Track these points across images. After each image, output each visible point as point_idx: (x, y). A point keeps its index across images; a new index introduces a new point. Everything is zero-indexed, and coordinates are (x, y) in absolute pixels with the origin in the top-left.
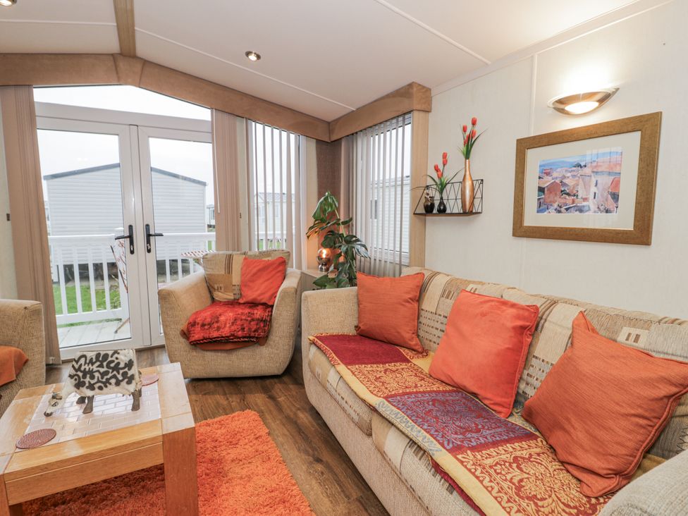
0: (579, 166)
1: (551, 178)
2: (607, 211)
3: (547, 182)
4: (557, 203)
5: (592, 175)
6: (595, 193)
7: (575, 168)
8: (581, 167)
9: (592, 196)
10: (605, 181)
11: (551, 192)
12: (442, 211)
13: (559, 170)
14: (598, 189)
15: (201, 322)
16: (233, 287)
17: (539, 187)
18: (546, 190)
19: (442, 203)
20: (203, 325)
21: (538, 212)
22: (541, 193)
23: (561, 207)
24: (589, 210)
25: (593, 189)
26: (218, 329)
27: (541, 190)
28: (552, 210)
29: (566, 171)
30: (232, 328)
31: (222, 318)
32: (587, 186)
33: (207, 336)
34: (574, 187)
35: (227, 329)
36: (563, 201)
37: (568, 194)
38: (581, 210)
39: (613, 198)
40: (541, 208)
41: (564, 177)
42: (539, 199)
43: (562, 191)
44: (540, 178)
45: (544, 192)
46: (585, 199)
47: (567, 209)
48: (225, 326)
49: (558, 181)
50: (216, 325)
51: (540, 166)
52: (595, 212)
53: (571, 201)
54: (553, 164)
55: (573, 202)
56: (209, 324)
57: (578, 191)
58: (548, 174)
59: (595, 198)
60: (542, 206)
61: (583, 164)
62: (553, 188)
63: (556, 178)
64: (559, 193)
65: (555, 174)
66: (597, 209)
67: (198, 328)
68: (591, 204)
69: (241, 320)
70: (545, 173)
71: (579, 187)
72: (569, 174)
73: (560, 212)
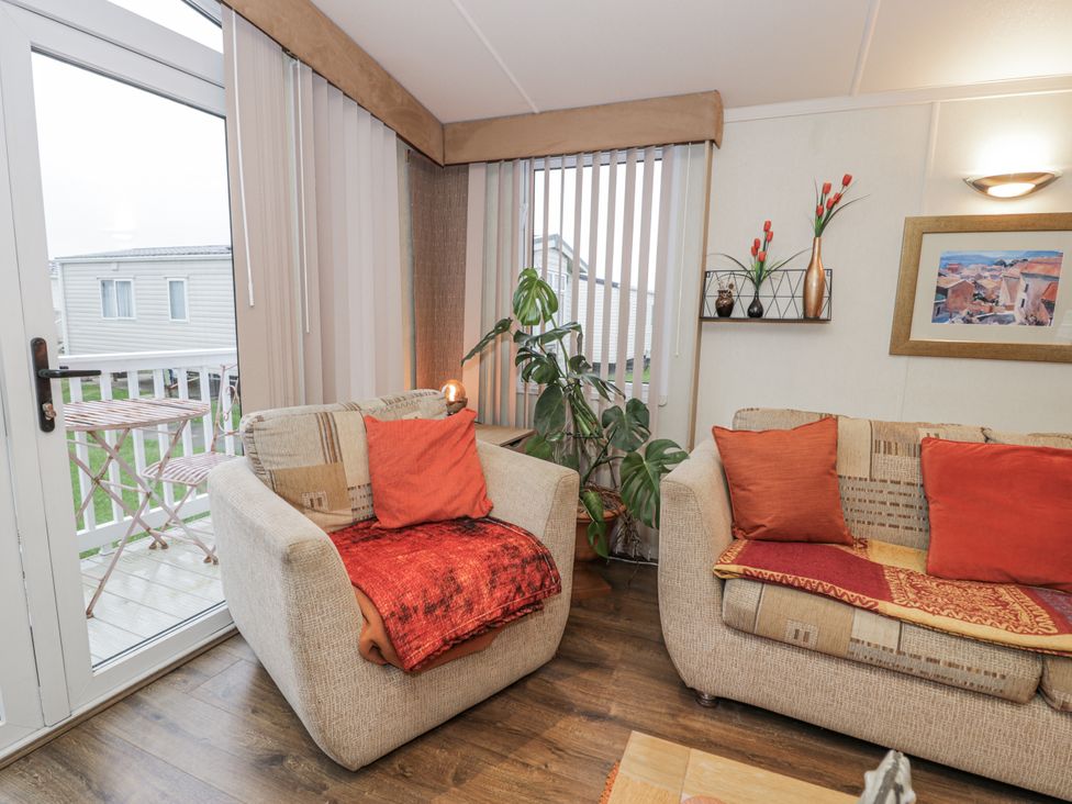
0: (1002, 263)
1: (958, 276)
2: (1039, 323)
3: (952, 281)
4: (966, 310)
5: (1021, 277)
6: (1023, 301)
7: (994, 267)
8: (1006, 266)
9: (1018, 304)
10: (1039, 286)
11: (957, 296)
12: (756, 314)
13: (972, 266)
14: (1028, 295)
15: (419, 603)
16: (351, 493)
17: (938, 288)
18: (950, 292)
19: (756, 302)
20: (429, 610)
21: (934, 321)
22: (940, 295)
23: (972, 316)
24: (1014, 320)
25: (1021, 295)
26: (469, 605)
27: (941, 291)
28: (957, 319)
29: (983, 269)
30: (498, 594)
31: (464, 578)
32: (1012, 291)
33: (449, 633)
34: (993, 292)
35: (486, 600)
36: (975, 308)
37: (984, 300)
38: (1002, 320)
39: (1047, 308)
40: (940, 316)
41: (980, 277)
42: (936, 304)
43: (975, 295)
44: (940, 275)
45: (946, 295)
46: (1010, 308)
47: (981, 319)
48: (480, 595)
49: (970, 281)
50: (459, 600)
51: (942, 259)
52: (1022, 324)
53: (987, 310)
54: (962, 258)
55: (991, 309)
56: (442, 602)
57: (998, 297)
58: (954, 270)
59: (1022, 306)
60: (941, 313)
61: (1008, 262)
62: (960, 290)
63: (968, 277)
64: (970, 298)
65: (966, 272)
66: (1024, 321)
67: (419, 621)
68: (1018, 314)
69: (505, 569)
70: (949, 269)
71: (1001, 291)
72: (987, 274)
73: (969, 322)
